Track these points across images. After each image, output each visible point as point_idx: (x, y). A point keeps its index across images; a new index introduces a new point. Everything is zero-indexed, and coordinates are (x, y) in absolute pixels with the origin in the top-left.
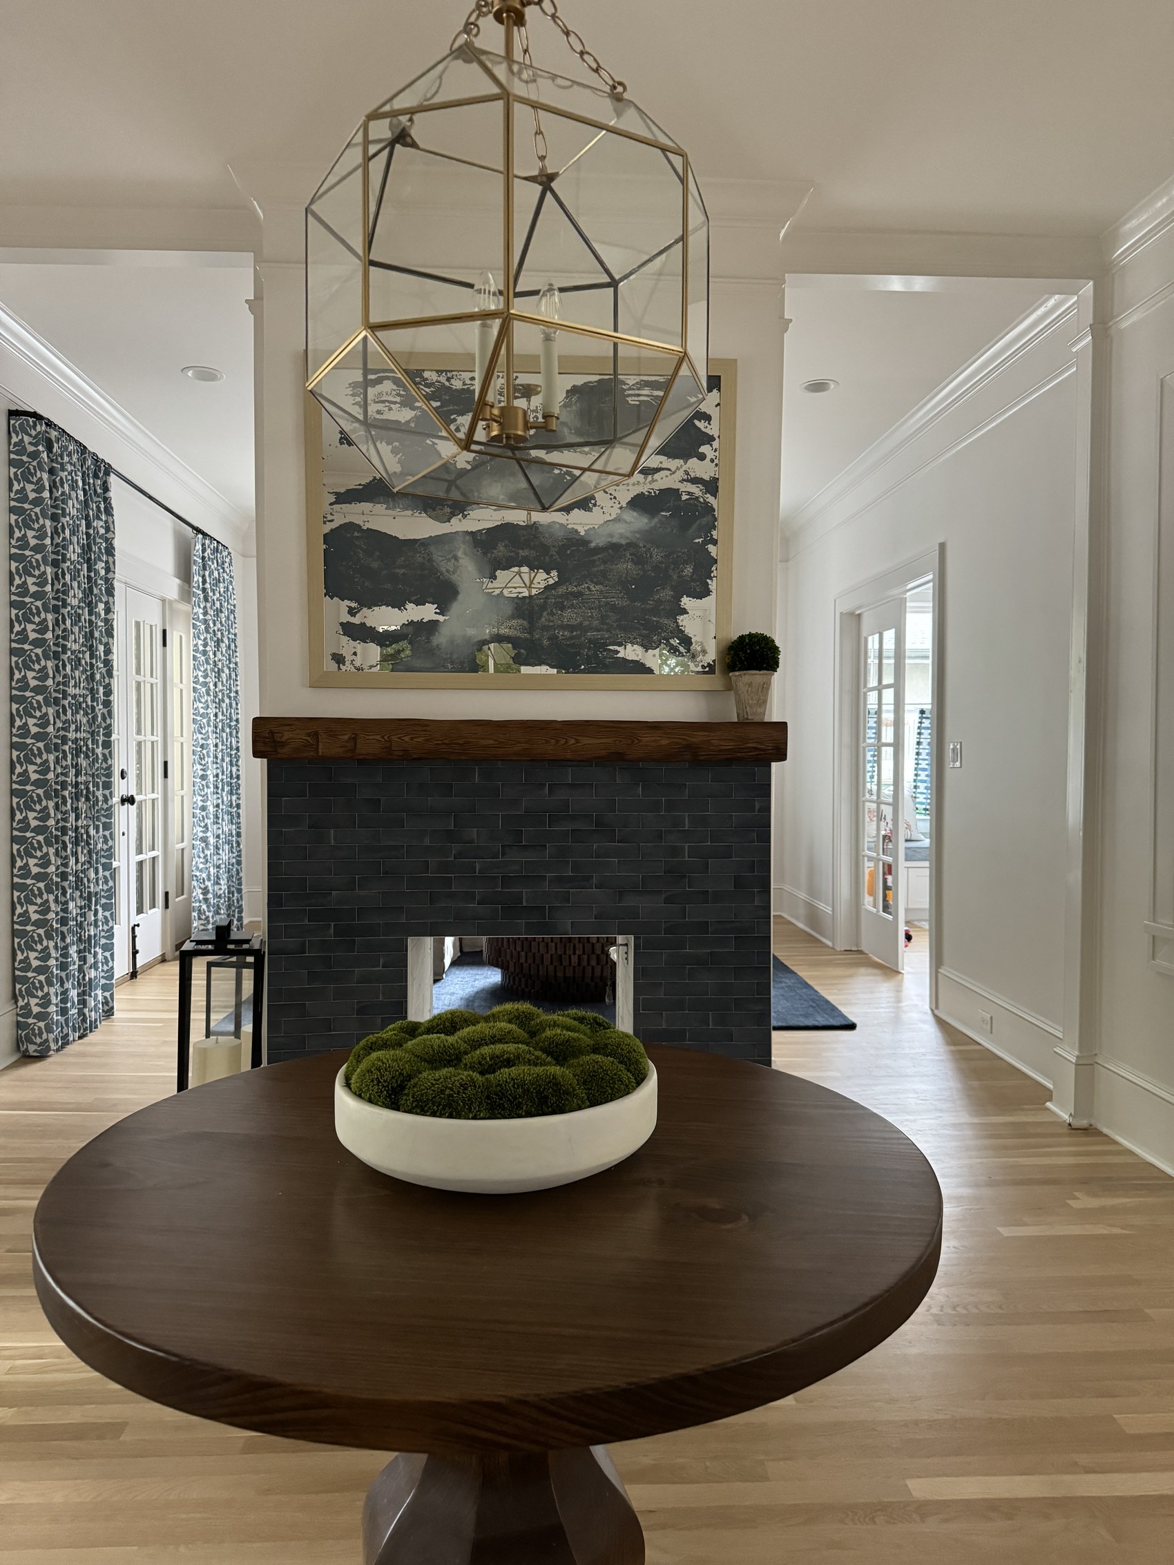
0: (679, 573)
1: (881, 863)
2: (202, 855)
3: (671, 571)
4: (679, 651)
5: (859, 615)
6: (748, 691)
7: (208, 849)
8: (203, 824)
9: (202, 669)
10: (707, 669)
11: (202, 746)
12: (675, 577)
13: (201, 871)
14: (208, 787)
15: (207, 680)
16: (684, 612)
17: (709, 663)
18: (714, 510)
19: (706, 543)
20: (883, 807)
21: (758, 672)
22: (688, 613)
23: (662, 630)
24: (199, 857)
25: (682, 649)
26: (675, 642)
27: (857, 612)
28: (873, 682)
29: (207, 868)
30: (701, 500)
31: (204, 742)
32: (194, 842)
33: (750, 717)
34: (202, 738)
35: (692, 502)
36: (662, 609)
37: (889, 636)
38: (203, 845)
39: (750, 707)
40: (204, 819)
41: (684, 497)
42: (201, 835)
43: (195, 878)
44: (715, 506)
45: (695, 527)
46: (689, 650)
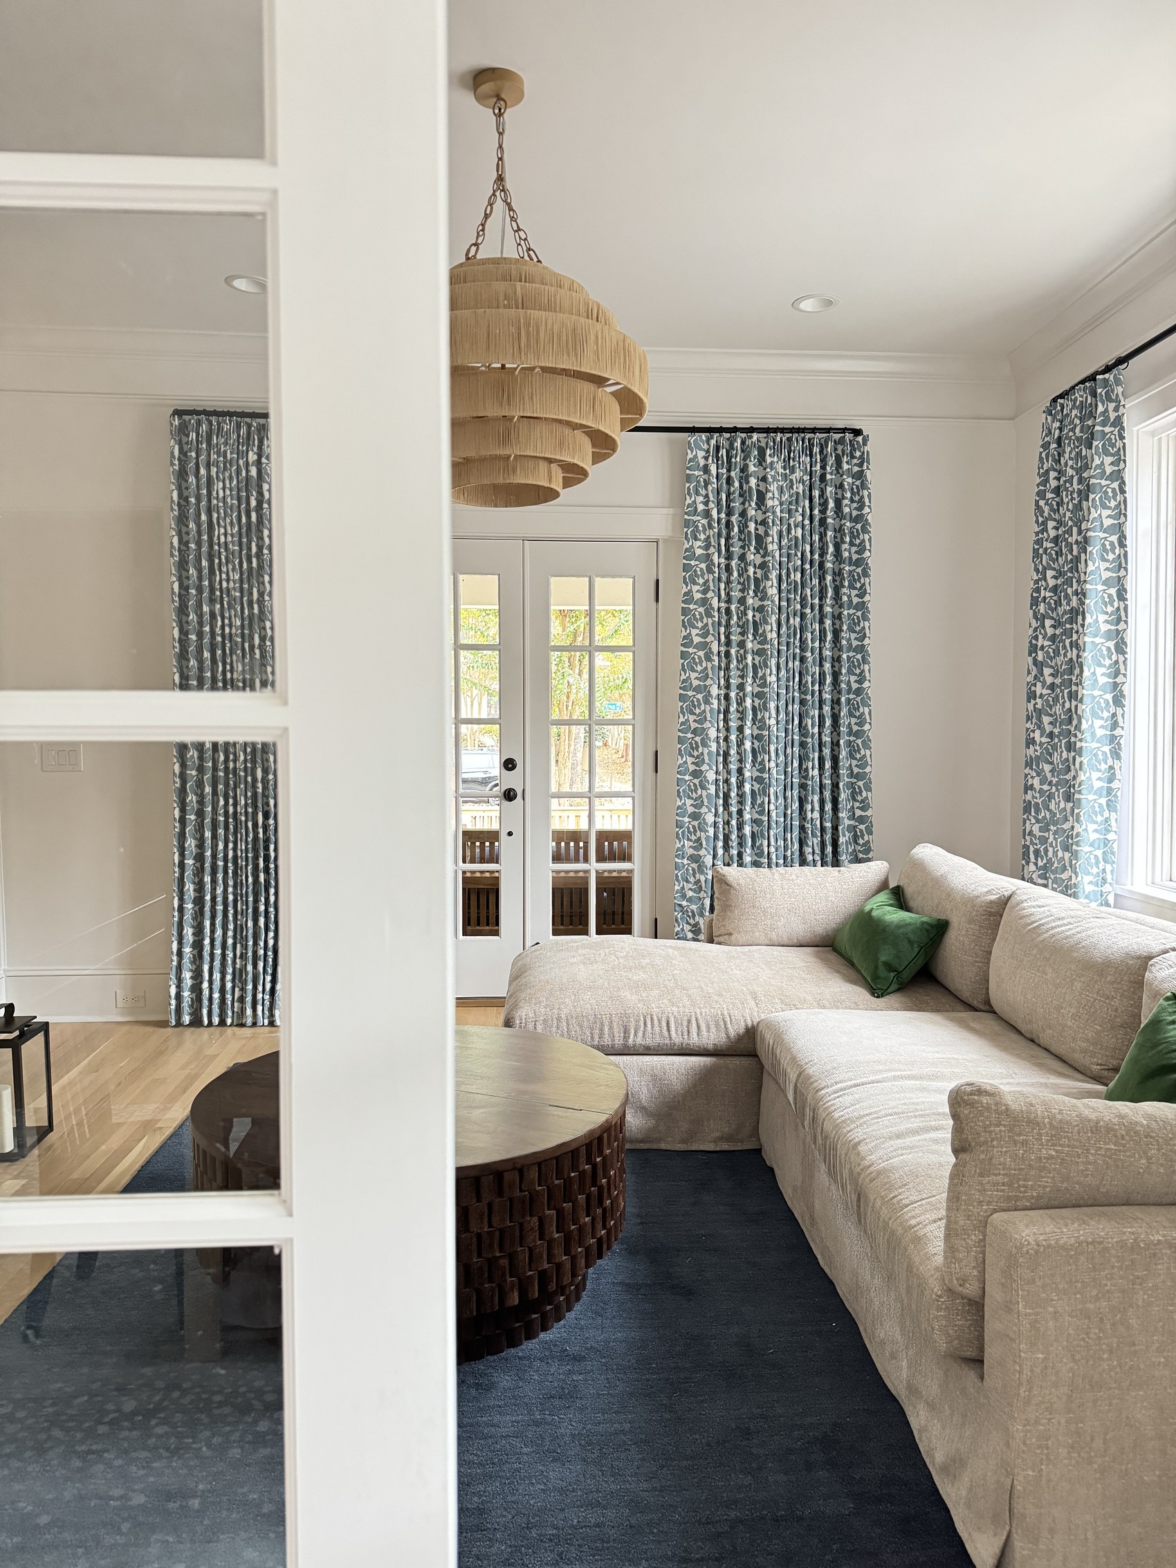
2: (692, 880)
7: (701, 872)
8: (693, 838)
9: (700, 625)
11: (695, 732)
13: (690, 900)
14: (703, 788)
15: (708, 640)
24: (687, 881)
29: (700, 899)
31: (697, 725)
32: (677, 860)
34: (695, 721)
38: (695, 866)
40: (695, 831)
42: (691, 851)
43: (677, 908)
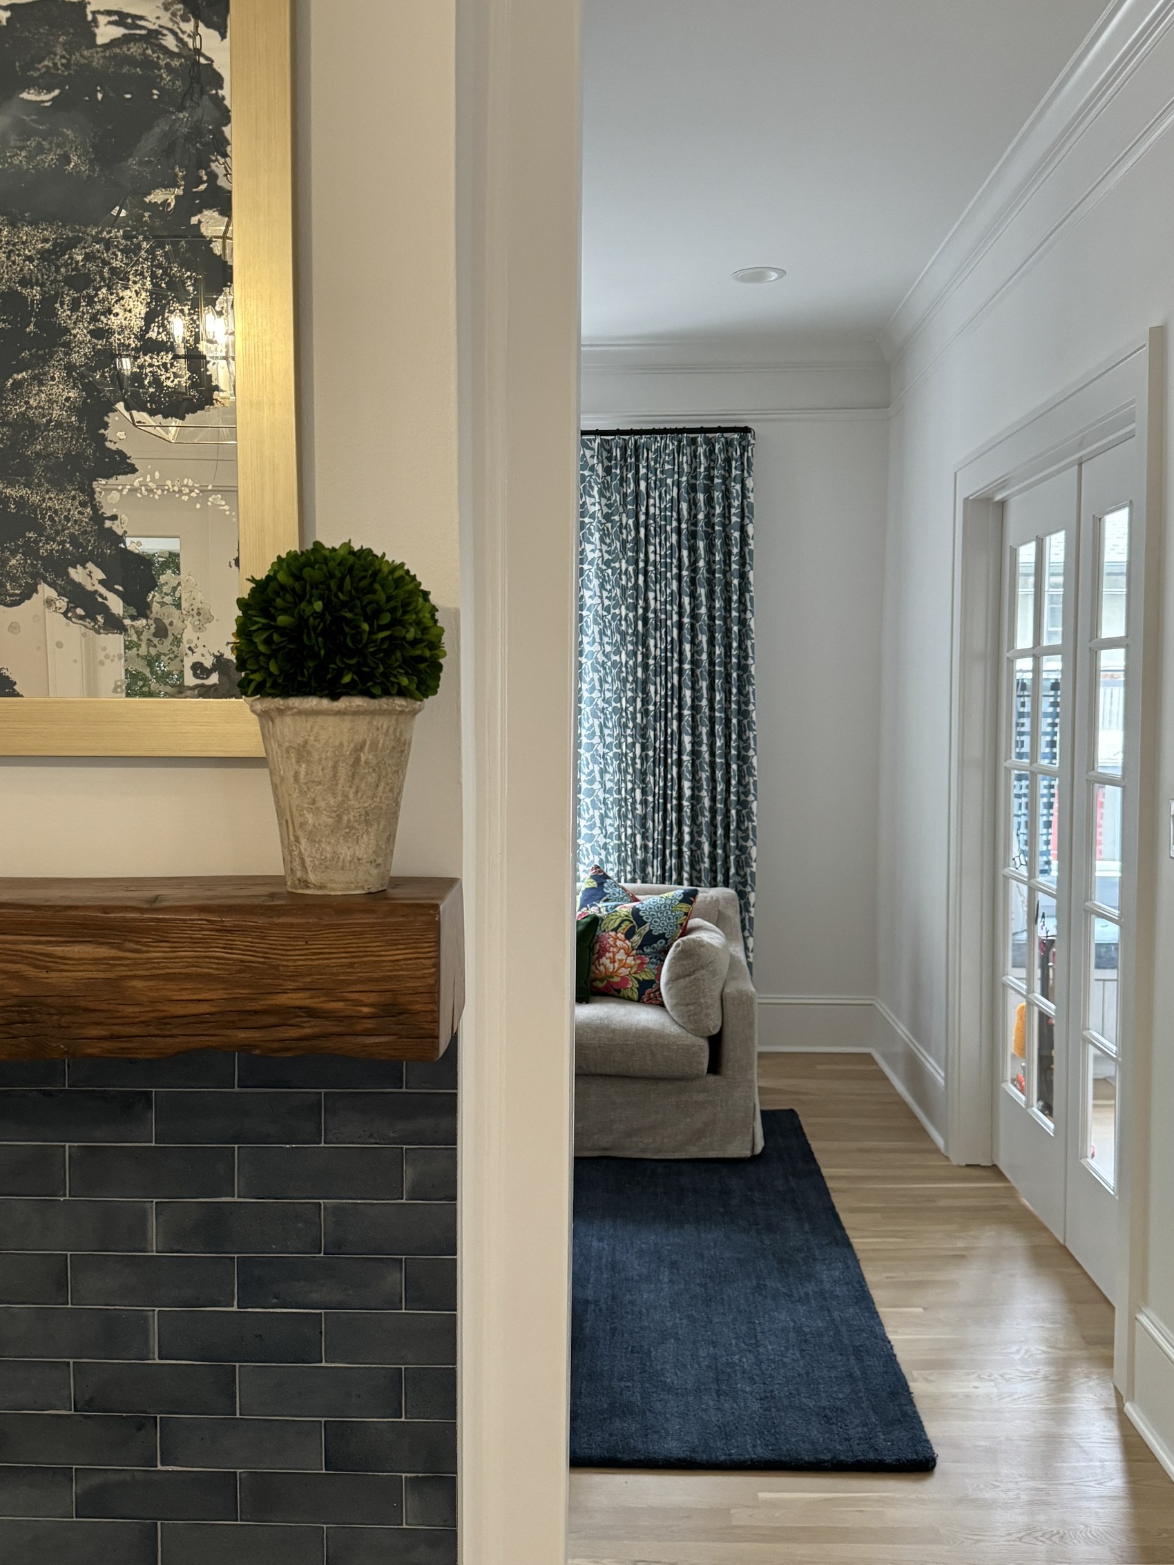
0: (94, 319)
1: (1036, 1010)
3: (63, 313)
4: (105, 610)
5: (1003, 503)
6: (296, 775)
10: (214, 679)
12: (81, 332)
16: (120, 465)
17: (219, 658)
18: (218, 81)
19: (191, 204)
20: (1041, 897)
21: (325, 703)
22: (133, 470)
23: (40, 530)
25: (116, 605)
26: (88, 576)
27: (998, 497)
28: (1024, 640)
30: (170, 42)
33: (312, 877)
35: (134, 49)
36: (38, 455)
37: (1057, 545)
39: (312, 841)
41: (106, 33)
44: (222, 65)
45: (150, 142)
46: (141, 608)
